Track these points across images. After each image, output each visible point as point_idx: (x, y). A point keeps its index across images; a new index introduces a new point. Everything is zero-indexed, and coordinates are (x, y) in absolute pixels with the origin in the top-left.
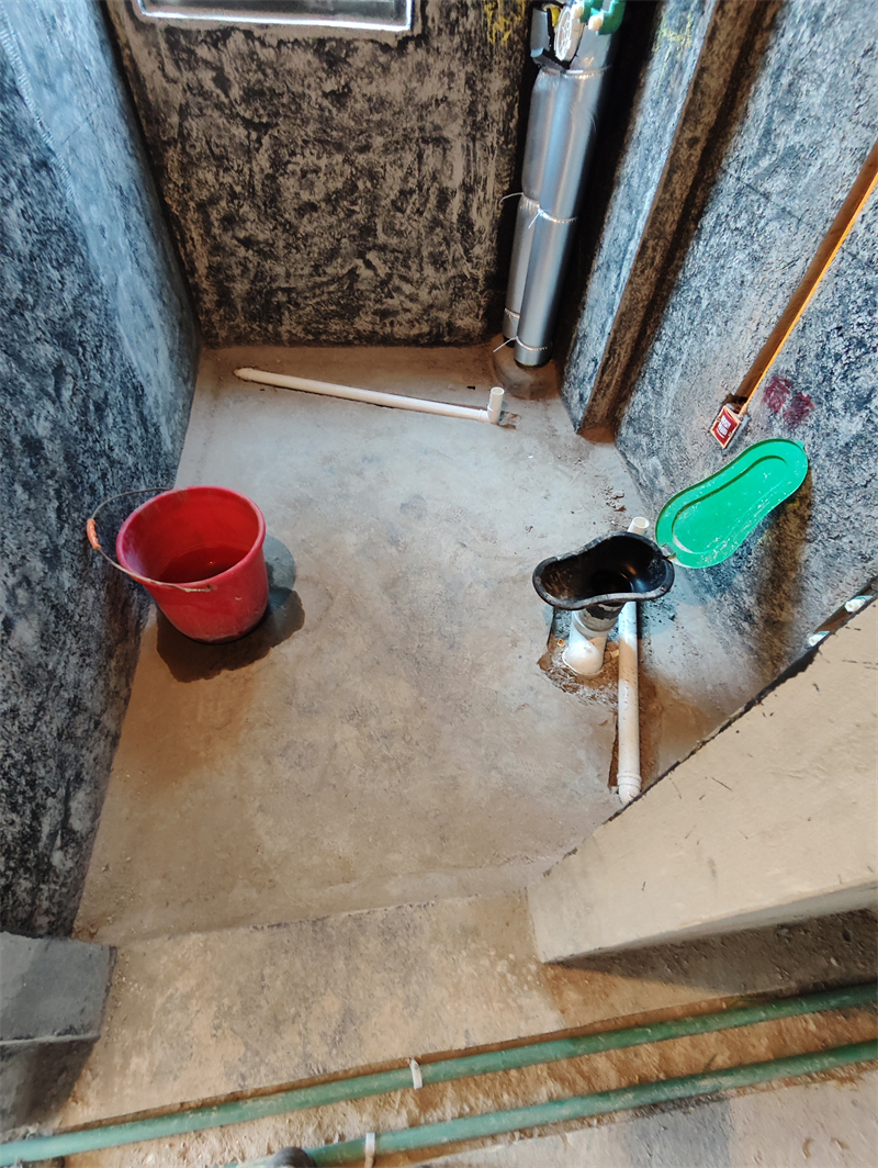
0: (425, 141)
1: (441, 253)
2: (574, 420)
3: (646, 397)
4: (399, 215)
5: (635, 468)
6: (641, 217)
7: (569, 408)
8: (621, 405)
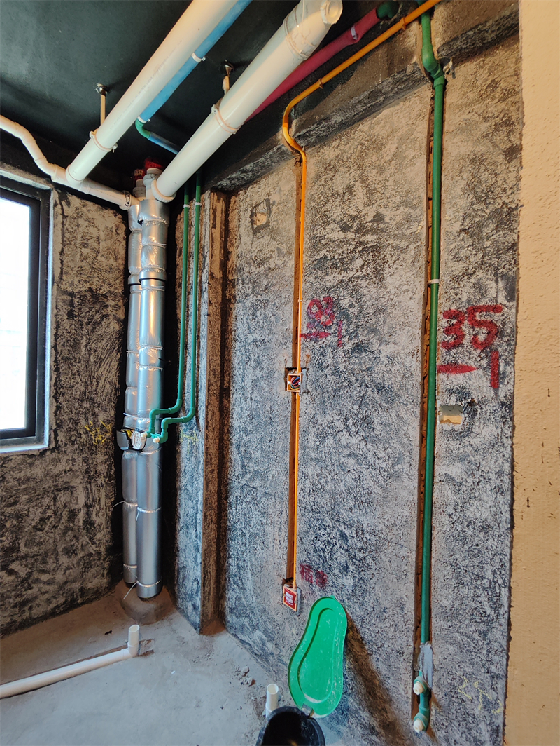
0: (57, 490)
1: (73, 546)
2: (194, 624)
3: (236, 593)
4: (39, 533)
5: (248, 643)
6: (199, 503)
7: (187, 617)
8: (221, 602)
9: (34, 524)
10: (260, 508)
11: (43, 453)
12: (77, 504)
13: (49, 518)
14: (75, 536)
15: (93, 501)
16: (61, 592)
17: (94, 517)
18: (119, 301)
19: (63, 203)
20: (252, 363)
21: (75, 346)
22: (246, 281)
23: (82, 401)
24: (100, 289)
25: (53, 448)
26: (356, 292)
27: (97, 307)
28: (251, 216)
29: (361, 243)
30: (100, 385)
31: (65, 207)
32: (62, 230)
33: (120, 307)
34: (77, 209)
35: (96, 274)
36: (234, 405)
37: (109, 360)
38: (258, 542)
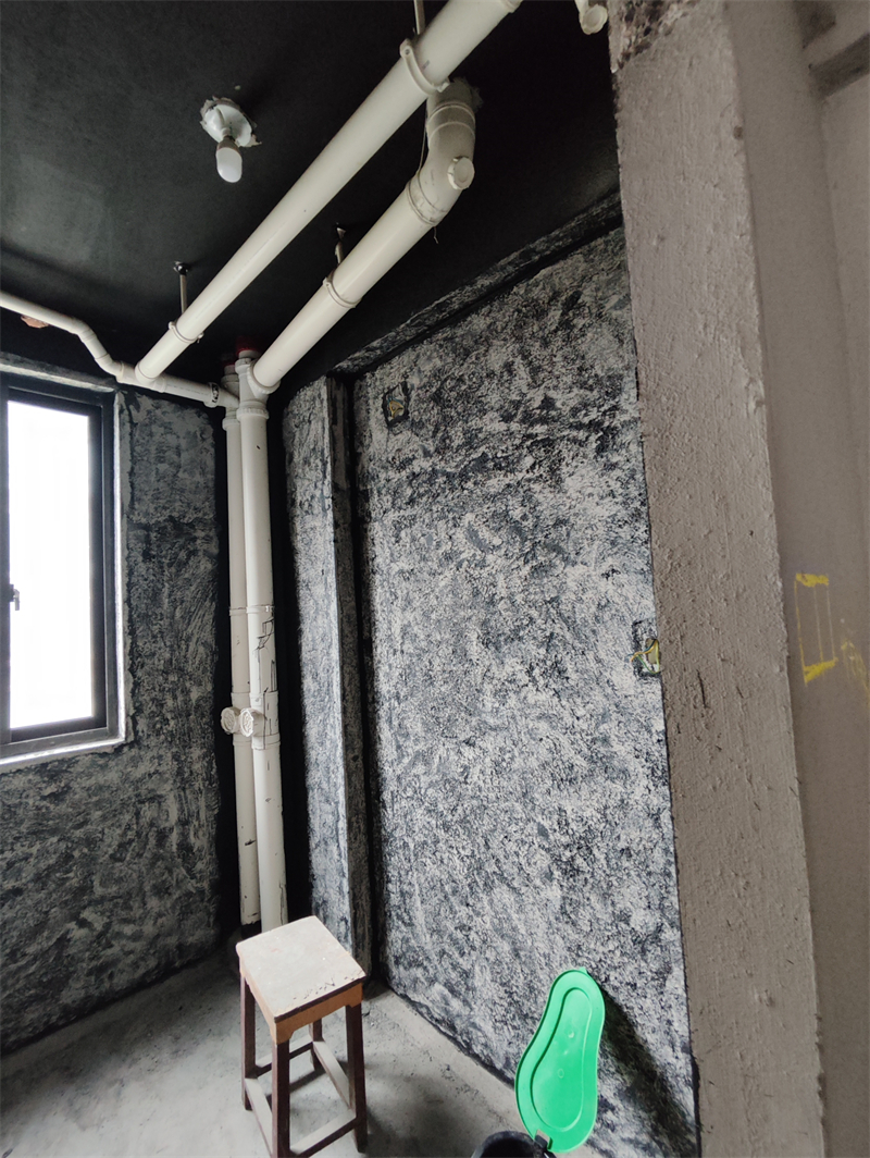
0: (140, 802)
1: (164, 882)
3: (401, 932)
4: (118, 864)
5: (424, 1006)
8: (382, 949)
9: (111, 851)
10: (426, 804)
11: (118, 749)
12: (167, 820)
13: (131, 841)
14: (166, 868)
15: (189, 815)
16: (152, 951)
17: (192, 839)
18: (210, 530)
19: (131, 407)
20: (399, 602)
21: (155, 597)
22: (383, 492)
23: (167, 673)
24: (184, 517)
25: (132, 742)
26: (528, 498)
27: (181, 541)
28: (384, 406)
29: (530, 436)
30: (191, 648)
31: (134, 412)
32: (131, 442)
33: (212, 538)
34: (149, 412)
35: (178, 497)
36: (379, 662)
37: (201, 612)
38: (427, 853)
